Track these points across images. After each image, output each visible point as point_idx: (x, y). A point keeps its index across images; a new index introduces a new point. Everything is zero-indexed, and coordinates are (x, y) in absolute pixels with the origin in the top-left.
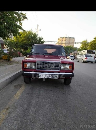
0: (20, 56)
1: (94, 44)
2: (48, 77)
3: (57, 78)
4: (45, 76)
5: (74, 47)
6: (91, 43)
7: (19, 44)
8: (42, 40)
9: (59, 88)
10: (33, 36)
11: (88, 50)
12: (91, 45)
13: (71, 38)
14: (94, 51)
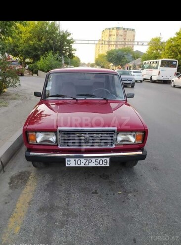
0: (24, 74)
1: (177, 46)
2: (87, 163)
3: (108, 165)
4: (79, 161)
5: (134, 50)
6: (170, 45)
7: (20, 49)
8: (68, 38)
9: (113, 182)
10: (49, 29)
11: (163, 59)
12: (170, 47)
13: (128, 29)
14: (174, 61)
